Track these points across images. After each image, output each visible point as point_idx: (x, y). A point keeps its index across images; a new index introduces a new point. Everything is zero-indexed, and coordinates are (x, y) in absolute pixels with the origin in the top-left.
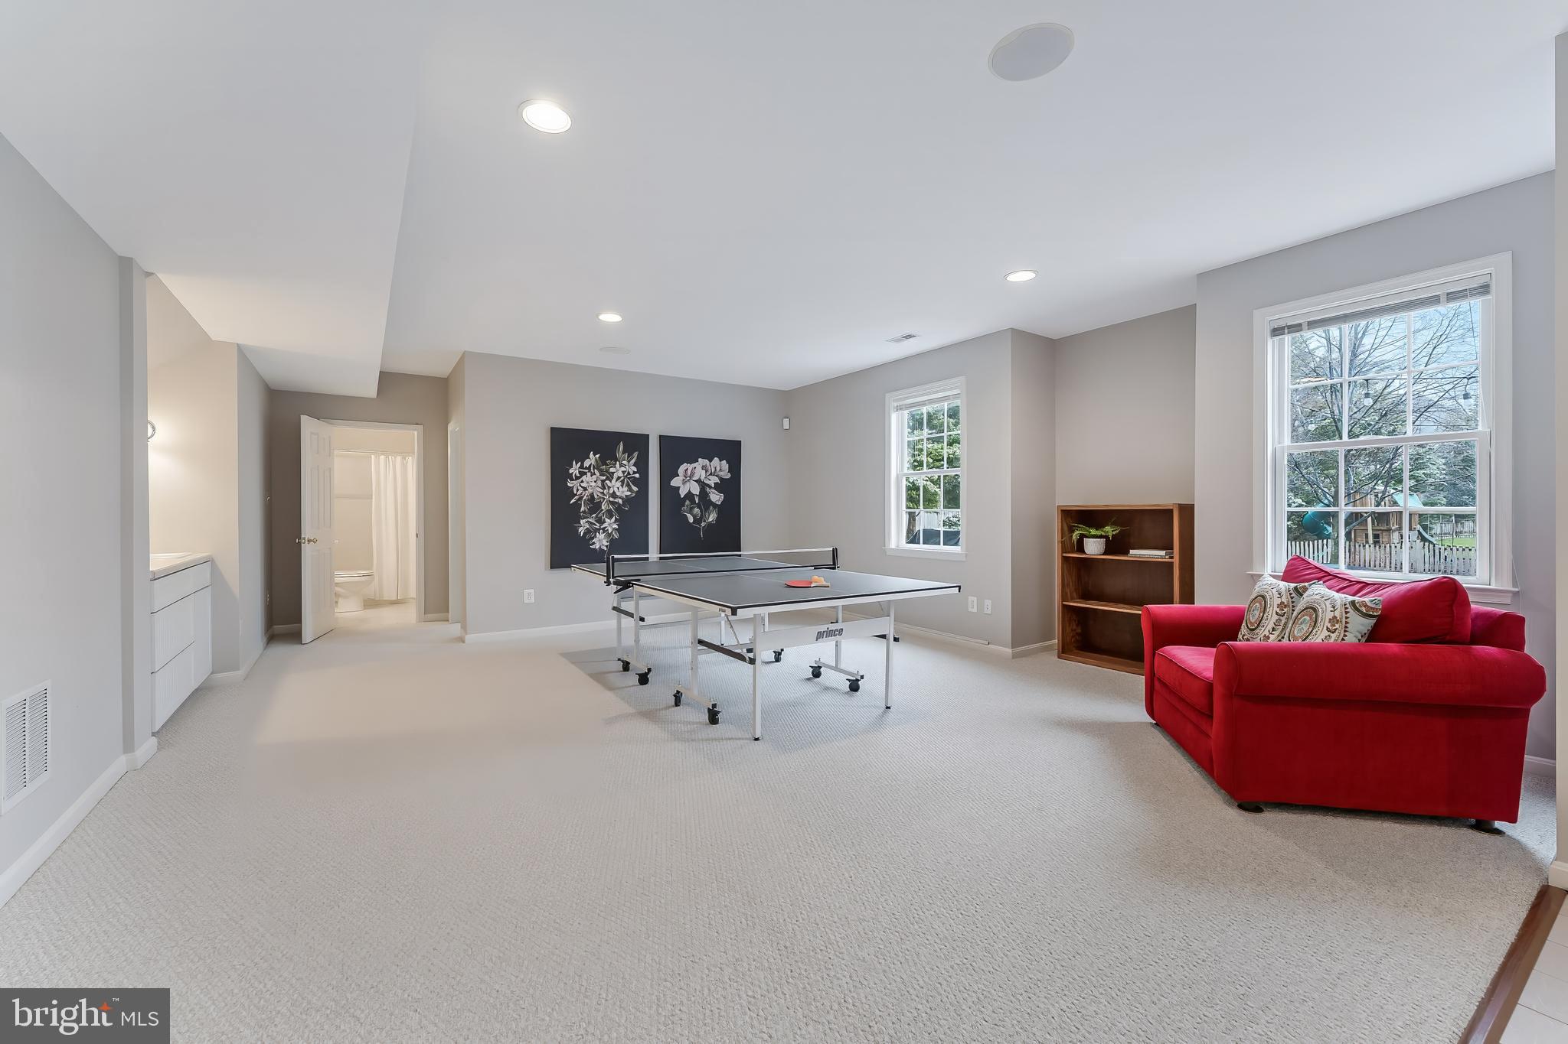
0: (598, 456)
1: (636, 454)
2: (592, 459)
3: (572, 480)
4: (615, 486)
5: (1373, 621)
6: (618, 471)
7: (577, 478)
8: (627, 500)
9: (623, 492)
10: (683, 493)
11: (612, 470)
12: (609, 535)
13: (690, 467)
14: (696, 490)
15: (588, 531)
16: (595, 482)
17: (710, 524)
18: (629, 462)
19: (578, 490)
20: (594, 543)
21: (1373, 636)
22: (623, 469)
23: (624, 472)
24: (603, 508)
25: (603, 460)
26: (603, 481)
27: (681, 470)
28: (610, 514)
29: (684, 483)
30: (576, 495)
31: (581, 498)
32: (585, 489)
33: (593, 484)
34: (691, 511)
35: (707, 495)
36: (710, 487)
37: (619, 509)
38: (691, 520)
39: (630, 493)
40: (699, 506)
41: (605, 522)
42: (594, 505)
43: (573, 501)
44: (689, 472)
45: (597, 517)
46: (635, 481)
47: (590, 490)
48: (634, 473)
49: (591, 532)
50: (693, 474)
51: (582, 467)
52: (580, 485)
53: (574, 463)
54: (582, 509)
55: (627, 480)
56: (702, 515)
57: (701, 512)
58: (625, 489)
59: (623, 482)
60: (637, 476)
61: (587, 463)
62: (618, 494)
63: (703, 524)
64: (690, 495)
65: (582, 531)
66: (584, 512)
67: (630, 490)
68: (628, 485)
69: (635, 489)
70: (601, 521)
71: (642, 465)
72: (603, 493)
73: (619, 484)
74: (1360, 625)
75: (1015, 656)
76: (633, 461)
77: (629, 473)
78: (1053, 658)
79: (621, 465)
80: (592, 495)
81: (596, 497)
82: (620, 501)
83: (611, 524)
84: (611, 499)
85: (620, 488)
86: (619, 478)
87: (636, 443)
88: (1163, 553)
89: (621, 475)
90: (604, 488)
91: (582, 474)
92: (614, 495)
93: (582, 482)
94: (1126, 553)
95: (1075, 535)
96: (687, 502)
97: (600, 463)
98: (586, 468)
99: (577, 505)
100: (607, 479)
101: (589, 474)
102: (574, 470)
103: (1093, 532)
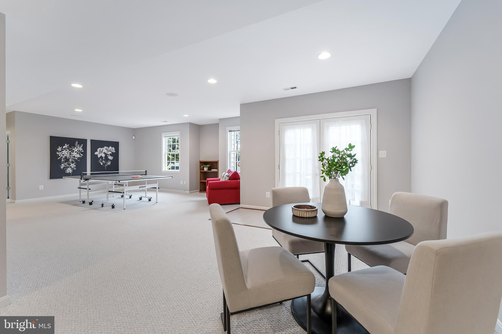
0: (68, 145)
1: (82, 145)
2: (66, 146)
3: (58, 152)
4: (74, 154)
5: (229, 178)
6: (76, 150)
7: (60, 152)
8: (79, 158)
9: (78, 156)
10: (99, 156)
11: (73, 149)
12: (72, 169)
13: (101, 149)
14: (103, 155)
15: (64, 167)
16: (67, 153)
17: (108, 165)
18: (80, 147)
19: (61, 155)
20: (67, 171)
21: (230, 179)
22: (77, 149)
23: (78, 150)
24: (70, 160)
25: (70, 146)
26: (70, 153)
27: (98, 150)
28: (73, 162)
29: (99, 153)
30: (60, 157)
31: (62, 158)
32: (63, 155)
33: (66, 153)
34: (102, 162)
35: (107, 157)
36: (108, 155)
37: (76, 161)
38: (102, 164)
39: (80, 156)
40: (104, 160)
41: (71, 165)
42: (67, 160)
43: (59, 158)
44: (101, 150)
45: (68, 163)
46: (82, 153)
47: (65, 155)
48: (82, 150)
49: (66, 168)
50: (102, 151)
51: (62, 148)
52: (62, 154)
53: (59, 147)
54: (62, 161)
55: (79, 152)
56: (105, 163)
57: (105, 162)
58: (78, 155)
59: (77, 153)
60: (83, 151)
61: (64, 147)
62: (75, 156)
63: (106, 165)
64: (101, 157)
65: (62, 167)
66: (63, 162)
67: (80, 155)
68: (79, 154)
69: (82, 155)
70: (69, 165)
71: (85, 148)
72: (70, 156)
73: (76, 153)
74: (227, 178)
75: (190, 193)
76: (81, 147)
77: (80, 150)
78: (198, 193)
79: (77, 148)
80: (66, 157)
81: (67, 157)
82: (77, 159)
83: (73, 165)
84: (73, 158)
85: (77, 155)
86: (76, 152)
87: (83, 142)
88: (217, 170)
89: (76, 151)
90: (70, 154)
91: (62, 150)
92: (74, 157)
93: (62, 153)
94: (211, 170)
95: (202, 167)
96: (100, 159)
97: (69, 147)
98: (64, 149)
99: (60, 160)
100: (72, 152)
101: (65, 150)
102: (59, 149)
103: (205, 166)
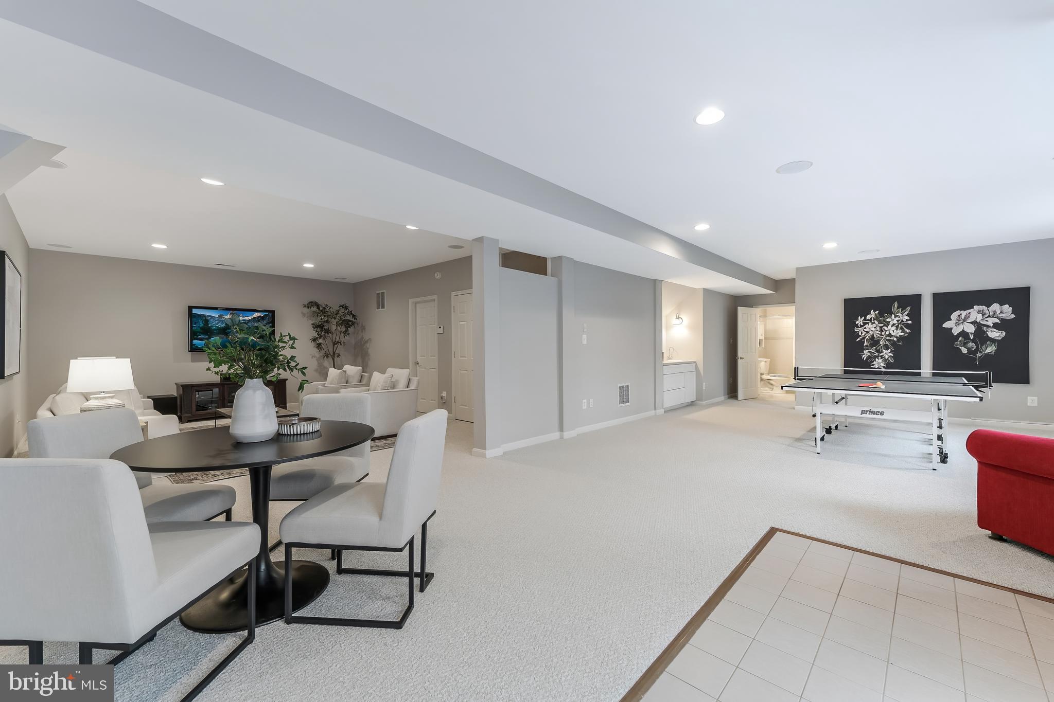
0: (877, 312)
1: (909, 308)
2: (872, 314)
3: (858, 327)
4: (891, 329)
6: (893, 320)
7: (861, 326)
8: (900, 338)
9: (897, 333)
10: (956, 331)
11: (888, 320)
12: (886, 360)
13: (964, 313)
14: (970, 329)
15: (869, 357)
16: (875, 328)
17: (987, 355)
18: (902, 314)
19: (862, 333)
20: (874, 365)
22: (897, 319)
23: (898, 321)
24: (881, 343)
25: (881, 314)
26: (881, 327)
27: (954, 316)
28: (887, 347)
29: (957, 324)
30: (861, 336)
31: (864, 338)
32: (867, 332)
33: (873, 329)
34: (965, 345)
35: (984, 332)
36: (988, 326)
37: (894, 344)
38: (965, 351)
39: (903, 334)
40: (973, 341)
41: (882, 352)
42: (874, 342)
43: (858, 339)
44: (963, 317)
45: (876, 349)
46: (907, 326)
47: (871, 333)
48: (907, 320)
49: (872, 359)
50: (967, 317)
51: (864, 320)
52: (864, 330)
53: (859, 317)
54: (865, 344)
55: (901, 325)
56: (977, 348)
57: (977, 345)
58: (899, 331)
59: (897, 327)
60: (910, 322)
61: (869, 317)
62: (893, 334)
63: (979, 355)
64: (964, 334)
65: (864, 357)
66: (867, 346)
67: (903, 331)
68: (902, 328)
69: (908, 331)
70: (879, 352)
71: (916, 316)
72: (881, 335)
73: (894, 328)
76: (907, 313)
77: (902, 321)
79: (895, 317)
80: (873, 336)
81: (875, 336)
82: (895, 339)
83: (887, 354)
84: (888, 338)
85: (895, 331)
86: (894, 324)
87: (912, 302)
89: (895, 322)
90: (881, 331)
91: (864, 324)
92: (890, 335)
93: (865, 328)
96: (960, 339)
97: (878, 316)
98: (868, 320)
99: (862, 342)
100: (884, 325)
101: (870, 324)
102: (860, 321)
